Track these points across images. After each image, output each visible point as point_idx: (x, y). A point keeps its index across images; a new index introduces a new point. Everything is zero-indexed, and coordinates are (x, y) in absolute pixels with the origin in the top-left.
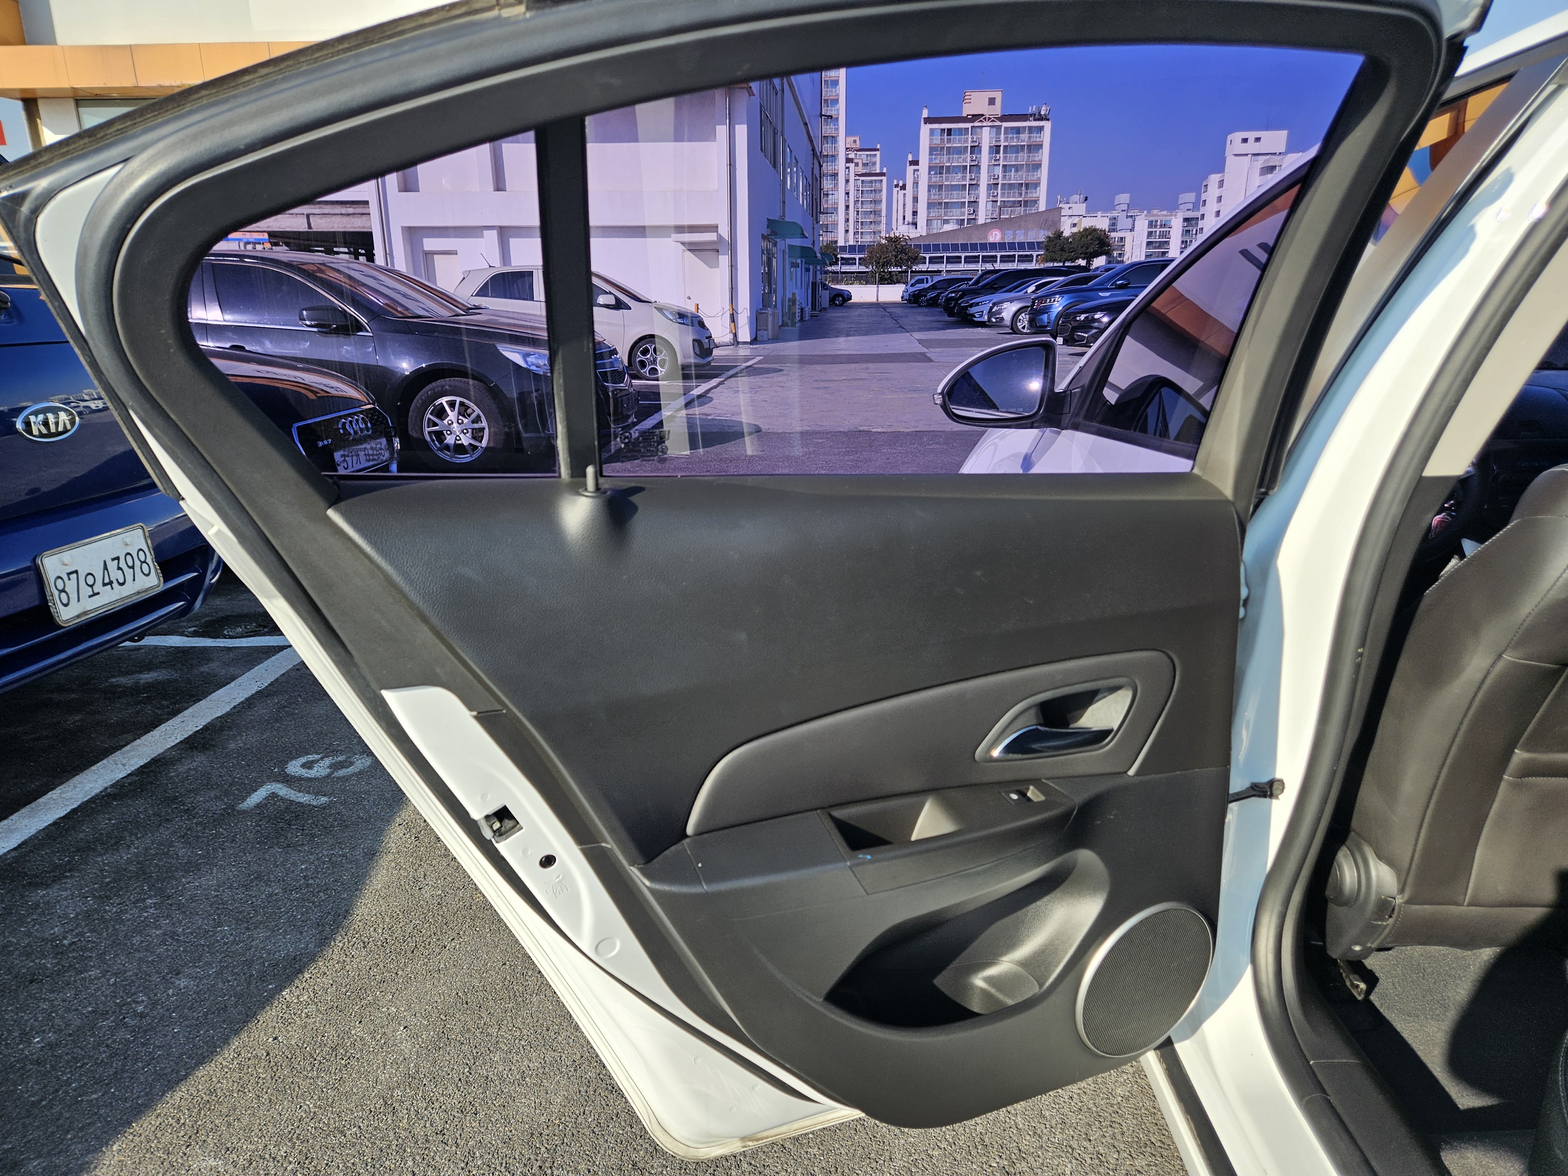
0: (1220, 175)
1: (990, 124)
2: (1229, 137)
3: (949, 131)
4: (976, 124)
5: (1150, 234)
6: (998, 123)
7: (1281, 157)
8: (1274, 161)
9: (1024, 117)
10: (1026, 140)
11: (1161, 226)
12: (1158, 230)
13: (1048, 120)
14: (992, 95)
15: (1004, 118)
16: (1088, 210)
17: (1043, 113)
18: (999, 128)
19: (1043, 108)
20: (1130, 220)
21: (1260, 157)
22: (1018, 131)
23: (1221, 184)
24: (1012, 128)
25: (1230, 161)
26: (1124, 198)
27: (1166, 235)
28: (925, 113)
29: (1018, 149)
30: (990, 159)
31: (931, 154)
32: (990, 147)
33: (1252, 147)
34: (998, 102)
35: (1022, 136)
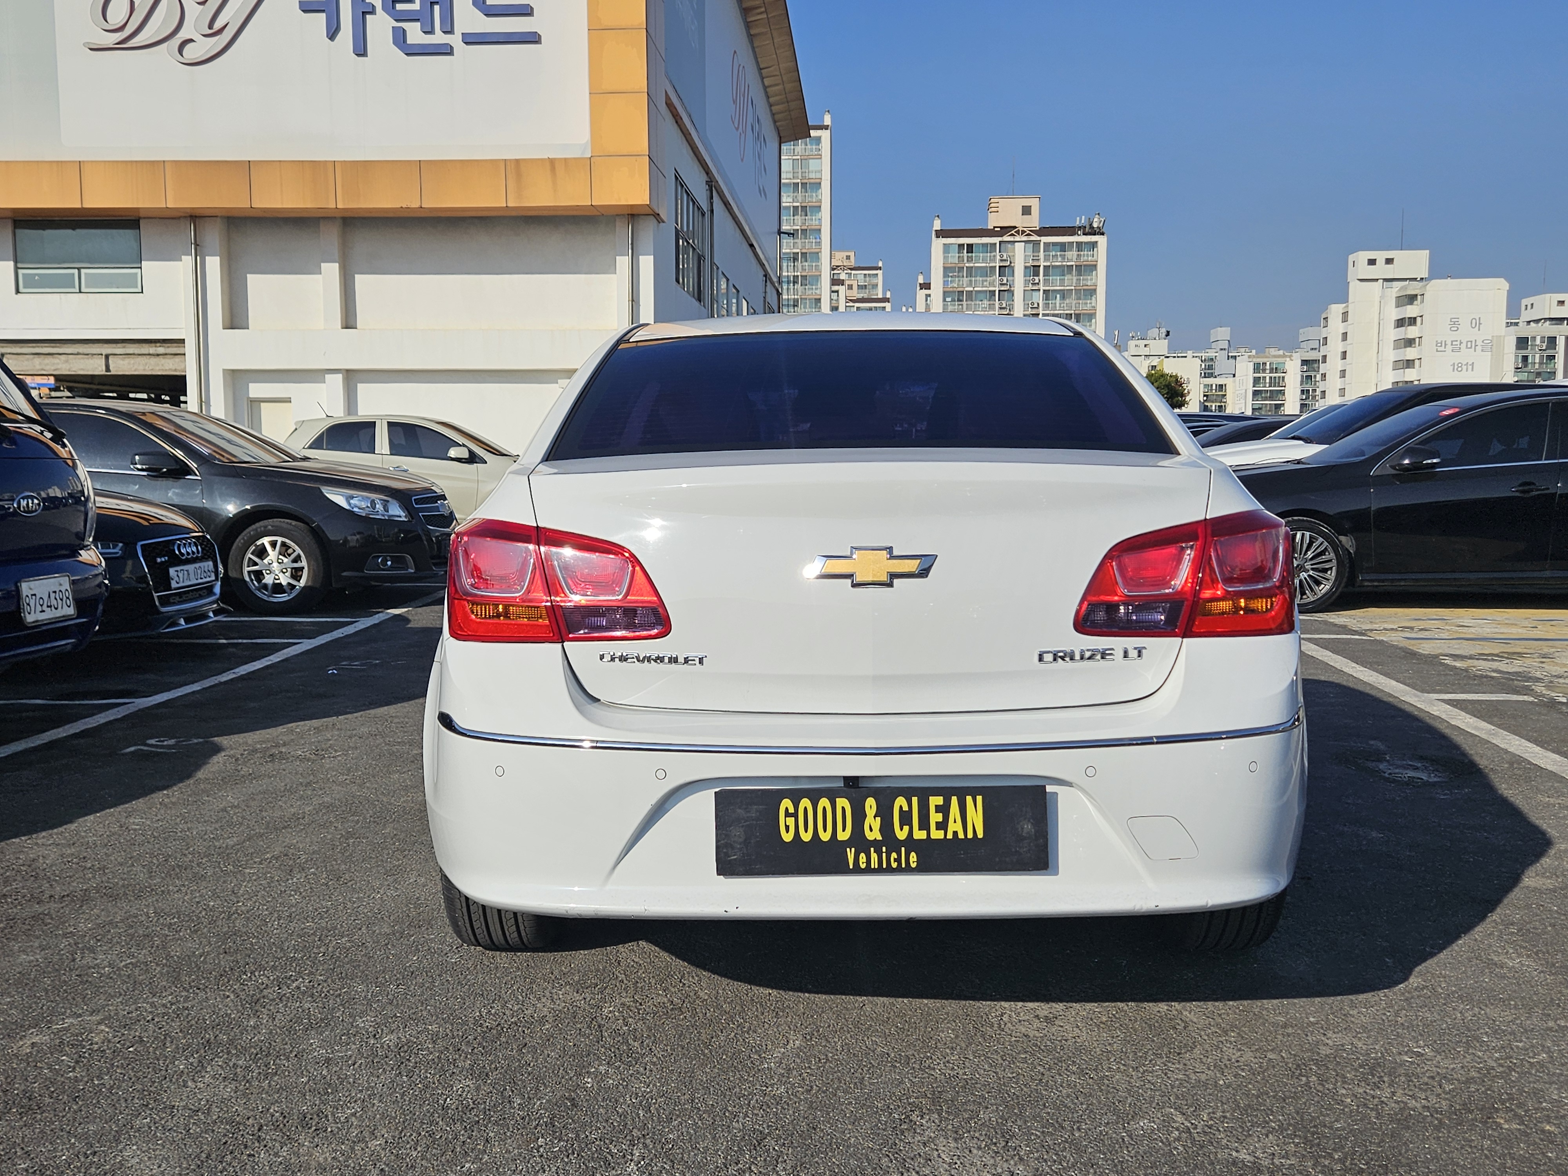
0: (1344, 305)
1: (1025, 238)
2: (1351, 258)
3: (970, 248)
4: (1006, 238)
5: (1256, 381)
6: (1035, 238)
7: (1424, 283)
8: (1413, 288)
9: (1071, 231)
10: (1074, 259)
11: (1271, 371)
12: (1268, 376)
13: (1103, 234)
14: (1026, 202)
15: (1043, 231)
16: (1170, 348)
17: (1095, 225)
18: (1036, 244)
19: (1096, 220)
20: (1232, 361)
21: (1395, 283)
22: (1063, 247)
23: (1345, 316)
24: (1055, 244)
25: (1355, 287)
26: (1222, 334)
27: (1277, 381)
28: (937, 225)
29: (1067, 270)
30: (1026, 282)
31: (945, 275)
32: (1026, 267)
33: (1381, 270)
34: (1035, 211)
35: (1069, 254)
